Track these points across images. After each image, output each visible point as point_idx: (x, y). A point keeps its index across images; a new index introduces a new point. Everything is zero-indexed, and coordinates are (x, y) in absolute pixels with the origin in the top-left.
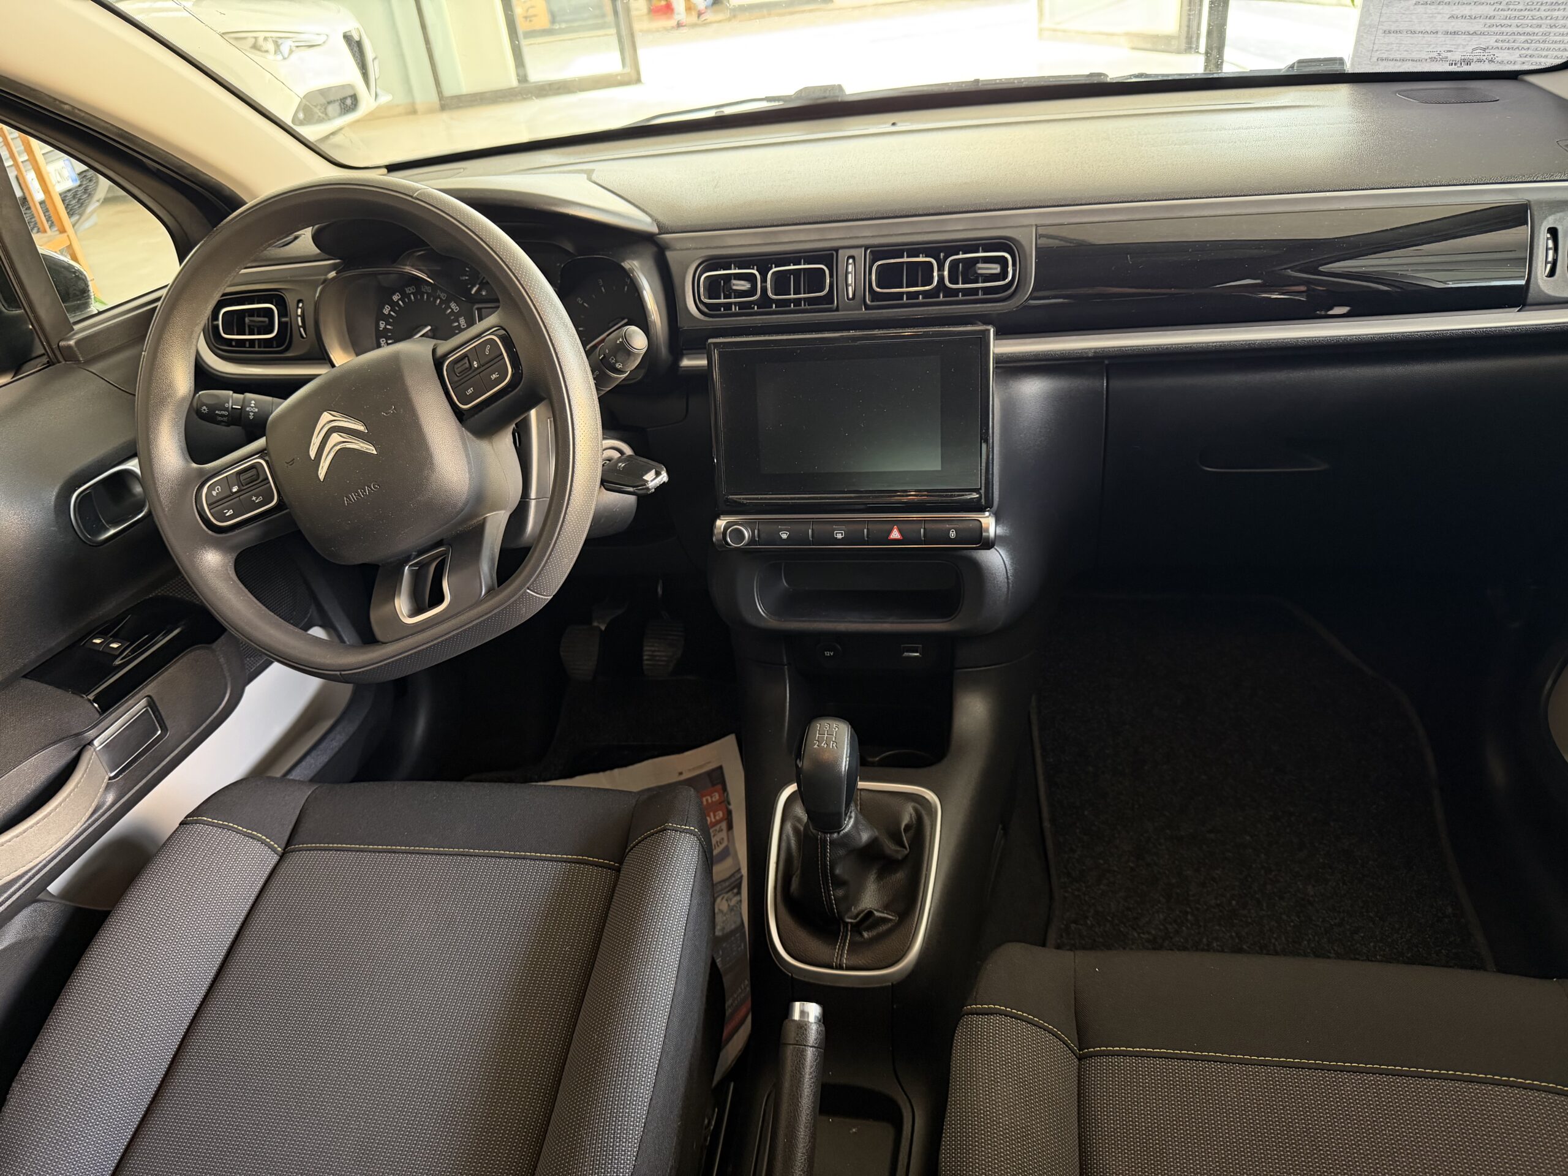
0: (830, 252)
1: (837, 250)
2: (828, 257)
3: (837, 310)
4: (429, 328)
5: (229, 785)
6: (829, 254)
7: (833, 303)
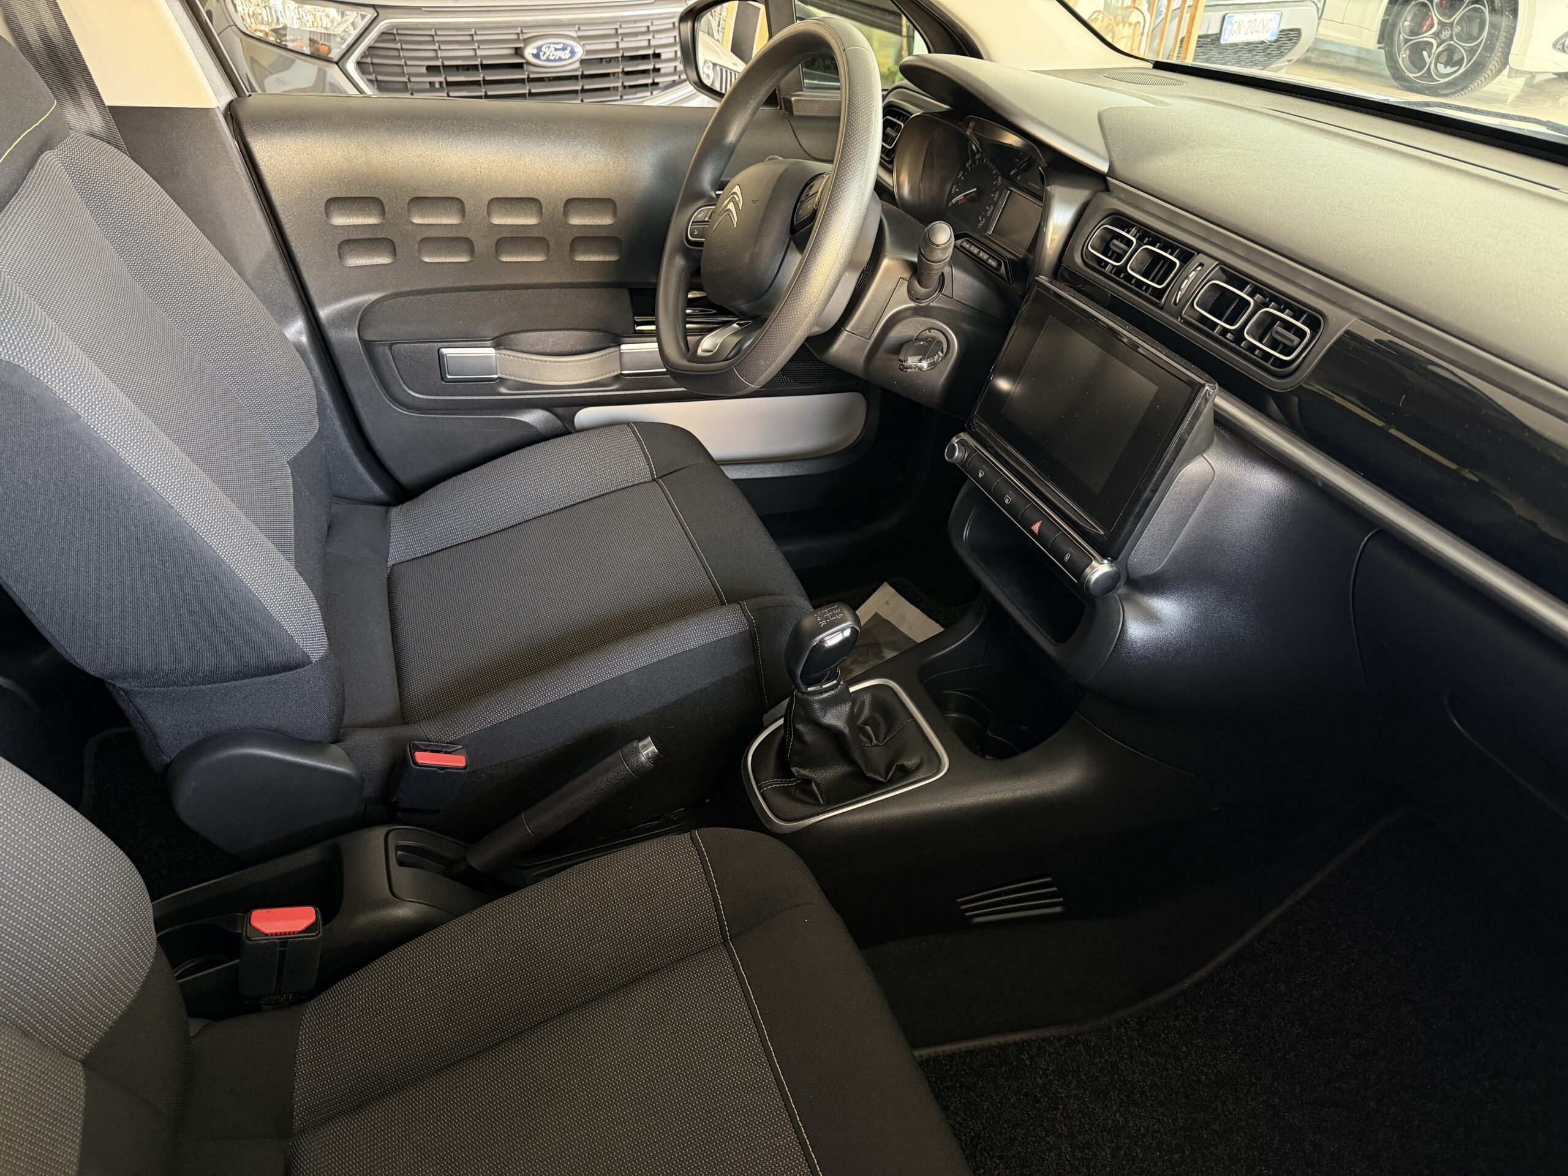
0: (1193, 252)
1: (1199, 252)
2: (1187, 255)
3: (1161, 308)
4: (975, 189)
5: (686, 430)
6: (1191, 253)
7: (1160, 299)
